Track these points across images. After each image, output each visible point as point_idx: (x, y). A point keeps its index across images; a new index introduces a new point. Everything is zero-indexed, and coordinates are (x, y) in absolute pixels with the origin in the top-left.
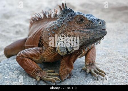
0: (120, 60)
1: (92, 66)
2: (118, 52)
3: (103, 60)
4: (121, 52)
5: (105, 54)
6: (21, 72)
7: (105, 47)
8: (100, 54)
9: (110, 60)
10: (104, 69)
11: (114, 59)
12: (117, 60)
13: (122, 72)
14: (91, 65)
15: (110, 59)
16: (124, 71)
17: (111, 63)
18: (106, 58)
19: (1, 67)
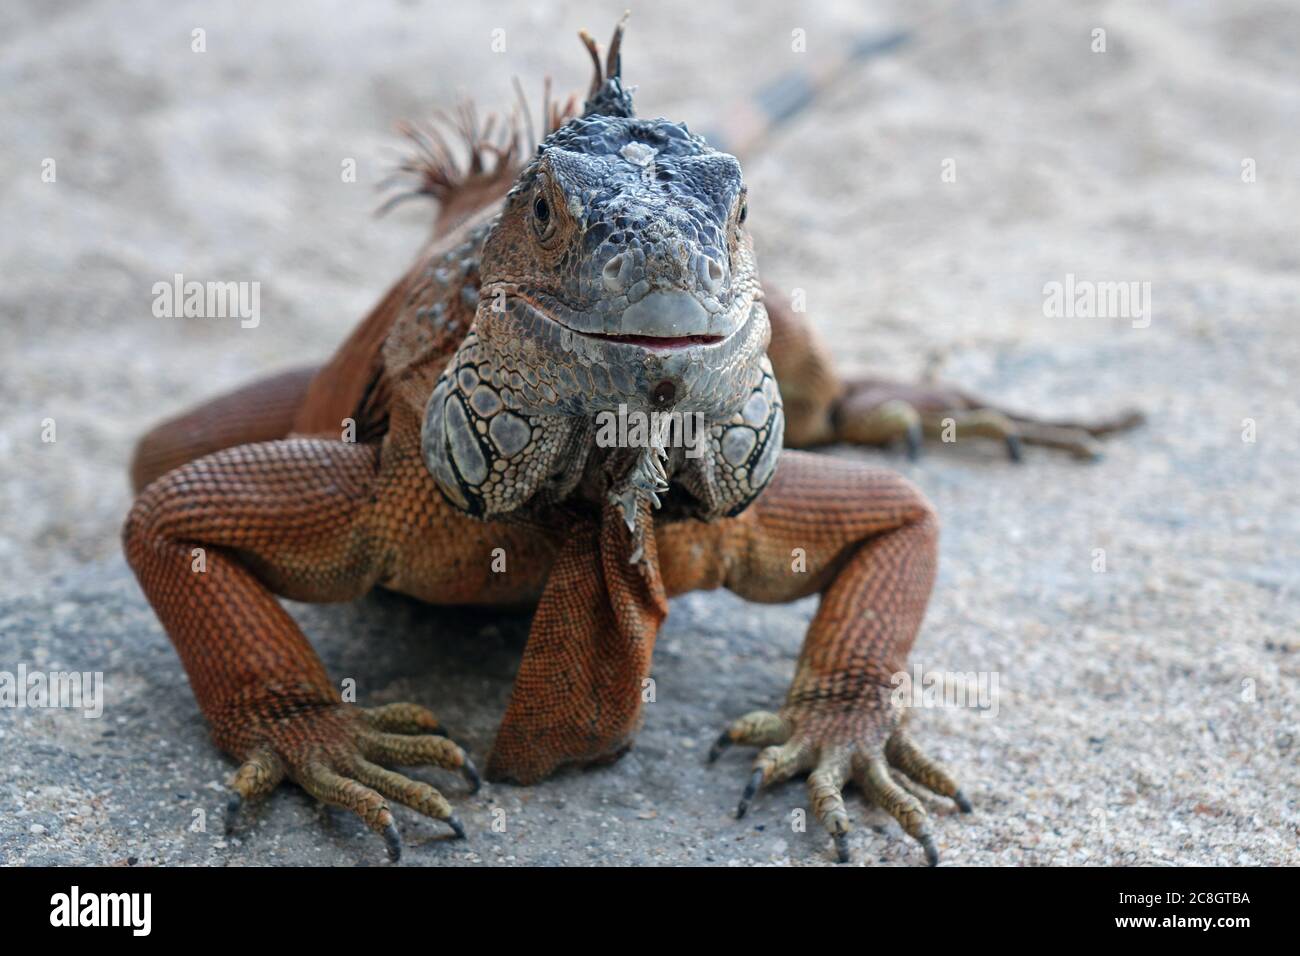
0: (1214, 683)
1: (848, 710)
2: (1261, 584)
3: (1035, 659)
4: (1284, 590)
5: (1090, 602)
6: (158, 691)
7: (1148, 520)
8: (1047, 592)
9: (1104, 668)
10: (985, 753)
11: (1154, 661)
12: (1188, 672)
13: (1155, 802)
14: (843, 696)
15: (1113, 659)
16: (1177, 800)
17: (1108, 698)
18: (1079, 636)
19: (7, 622)
